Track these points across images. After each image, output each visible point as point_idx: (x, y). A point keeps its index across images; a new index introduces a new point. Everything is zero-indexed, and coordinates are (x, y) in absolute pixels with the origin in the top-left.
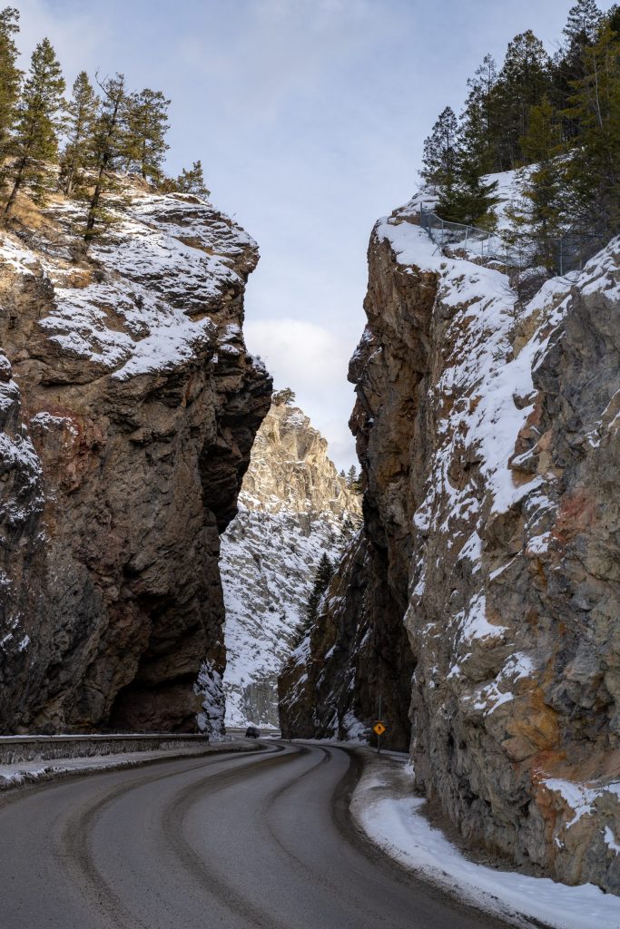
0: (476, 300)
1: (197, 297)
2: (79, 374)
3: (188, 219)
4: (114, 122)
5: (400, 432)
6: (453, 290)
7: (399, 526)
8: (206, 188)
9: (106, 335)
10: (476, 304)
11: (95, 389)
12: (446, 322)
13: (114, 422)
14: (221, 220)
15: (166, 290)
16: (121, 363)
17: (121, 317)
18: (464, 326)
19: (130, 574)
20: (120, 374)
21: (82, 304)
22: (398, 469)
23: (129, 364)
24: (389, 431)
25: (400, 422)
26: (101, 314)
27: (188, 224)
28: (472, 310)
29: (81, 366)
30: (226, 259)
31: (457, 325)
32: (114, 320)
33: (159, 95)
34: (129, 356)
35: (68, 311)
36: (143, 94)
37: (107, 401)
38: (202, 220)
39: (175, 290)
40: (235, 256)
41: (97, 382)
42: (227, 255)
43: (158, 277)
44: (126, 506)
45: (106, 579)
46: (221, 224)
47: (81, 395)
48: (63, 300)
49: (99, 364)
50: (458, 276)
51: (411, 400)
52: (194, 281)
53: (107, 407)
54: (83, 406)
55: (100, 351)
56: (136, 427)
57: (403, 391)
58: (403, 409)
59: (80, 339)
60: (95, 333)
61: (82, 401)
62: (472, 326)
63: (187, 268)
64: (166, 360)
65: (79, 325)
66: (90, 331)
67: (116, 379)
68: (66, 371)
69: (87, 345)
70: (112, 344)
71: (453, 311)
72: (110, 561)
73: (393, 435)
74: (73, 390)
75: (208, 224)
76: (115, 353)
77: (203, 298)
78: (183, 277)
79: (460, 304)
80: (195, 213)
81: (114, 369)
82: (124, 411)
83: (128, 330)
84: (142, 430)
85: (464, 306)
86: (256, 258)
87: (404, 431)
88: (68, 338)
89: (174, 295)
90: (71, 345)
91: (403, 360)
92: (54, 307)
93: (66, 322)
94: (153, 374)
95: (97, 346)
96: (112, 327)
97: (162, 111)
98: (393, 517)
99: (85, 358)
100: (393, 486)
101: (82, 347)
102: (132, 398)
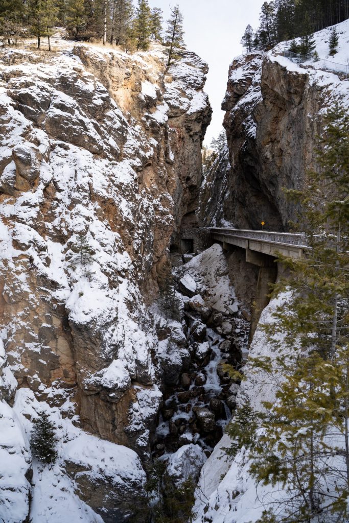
0: (331, 84)
1: (197, 84)
2: (177, 113)
3: (185, 56)
4: (176, 22)
5: (272, 128)
6: (320, 81)
7: (268, 159)
8: (185, 44)
9: (183, 99)
10: (331, 86)
11: (182, 118)
12: (319, 92)
13: (186, 129)
14: (196, 55)
15: (188, 82)
16: (188, 109)
17: (185, 92)
18: (328, 93)
19: (188, 179)
20: (188, 113)
21: (174, 89)
22: (270, 140)
23: (190, 109)
24: (268, 127)
25: (272, 125)
26: (179, 92)
27: (185, 57)
28: (330, 88)
29: (178, 111)
30: (200, 70)
31: (324, 93)
32: (183, 94)
33: (159, 10)
34: (190, 106)
35: (171, 92)
36: (154, 9)
37: (185, 122)
38: (190, 56)
39: (190, 82)
40: (202, 68)
41: (182, 116)
42: (200, 68)
43: (185, 77)
44: (188, 157)
45: (183, 181)
46: (196, 57)
47: (178, 120)
48: (168, 88)
49: (183, 110)
50: (321, 76)
51: (277, 117)
52: (195, 78)
53: (185, 124)
54: (179, 124)
55: (182, 105)
56: (191, 130)
57: (275, 114)
58: (273, 120)
59: (176, 101)
60: (180, 99)
61: (178, 122)
62: (332, 94)
63: (193, 74)
64: (200, 107)
65: (174, 96)
66: (178, 98)
67: (188, 115)
68: (173, 113)
69: (178, 103)
70: (184, 102)
71: (322, 88)
72: (184, 175)
73: (269, 129)
74: (175, 119)
75: (192, 57)
76: (186, 106)
77: (199, 84)
78: (192, 77)
79: (324, 86)
80: (187, 53)
81: (187, 111)
82: (189, 125)
83: (187, 97)
84: (193, 131)
85: (327, 87)
86: (208, 68)
87: (274, 127)
88: (172, 101)
89: (190, 84)
90: (174, 104)
91: (274, 103)
92: (166, 90)
93: (171, 96)
94: (198, 112)
95: (181, 103)
96: (183, 96)
97: (160, 15)
98: (267, 156)
99: (178, 108)
100: (267, 146)
101: (177, 104)
102: (192, 121)
